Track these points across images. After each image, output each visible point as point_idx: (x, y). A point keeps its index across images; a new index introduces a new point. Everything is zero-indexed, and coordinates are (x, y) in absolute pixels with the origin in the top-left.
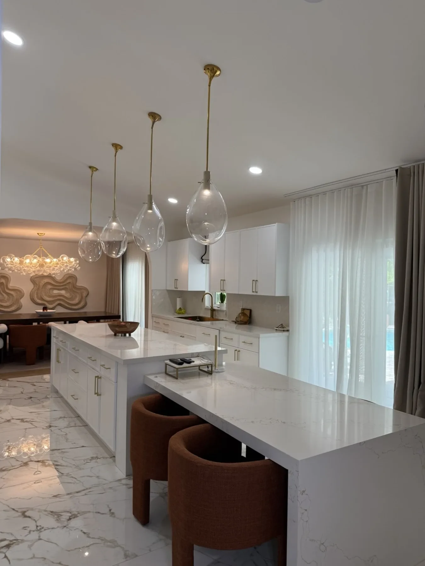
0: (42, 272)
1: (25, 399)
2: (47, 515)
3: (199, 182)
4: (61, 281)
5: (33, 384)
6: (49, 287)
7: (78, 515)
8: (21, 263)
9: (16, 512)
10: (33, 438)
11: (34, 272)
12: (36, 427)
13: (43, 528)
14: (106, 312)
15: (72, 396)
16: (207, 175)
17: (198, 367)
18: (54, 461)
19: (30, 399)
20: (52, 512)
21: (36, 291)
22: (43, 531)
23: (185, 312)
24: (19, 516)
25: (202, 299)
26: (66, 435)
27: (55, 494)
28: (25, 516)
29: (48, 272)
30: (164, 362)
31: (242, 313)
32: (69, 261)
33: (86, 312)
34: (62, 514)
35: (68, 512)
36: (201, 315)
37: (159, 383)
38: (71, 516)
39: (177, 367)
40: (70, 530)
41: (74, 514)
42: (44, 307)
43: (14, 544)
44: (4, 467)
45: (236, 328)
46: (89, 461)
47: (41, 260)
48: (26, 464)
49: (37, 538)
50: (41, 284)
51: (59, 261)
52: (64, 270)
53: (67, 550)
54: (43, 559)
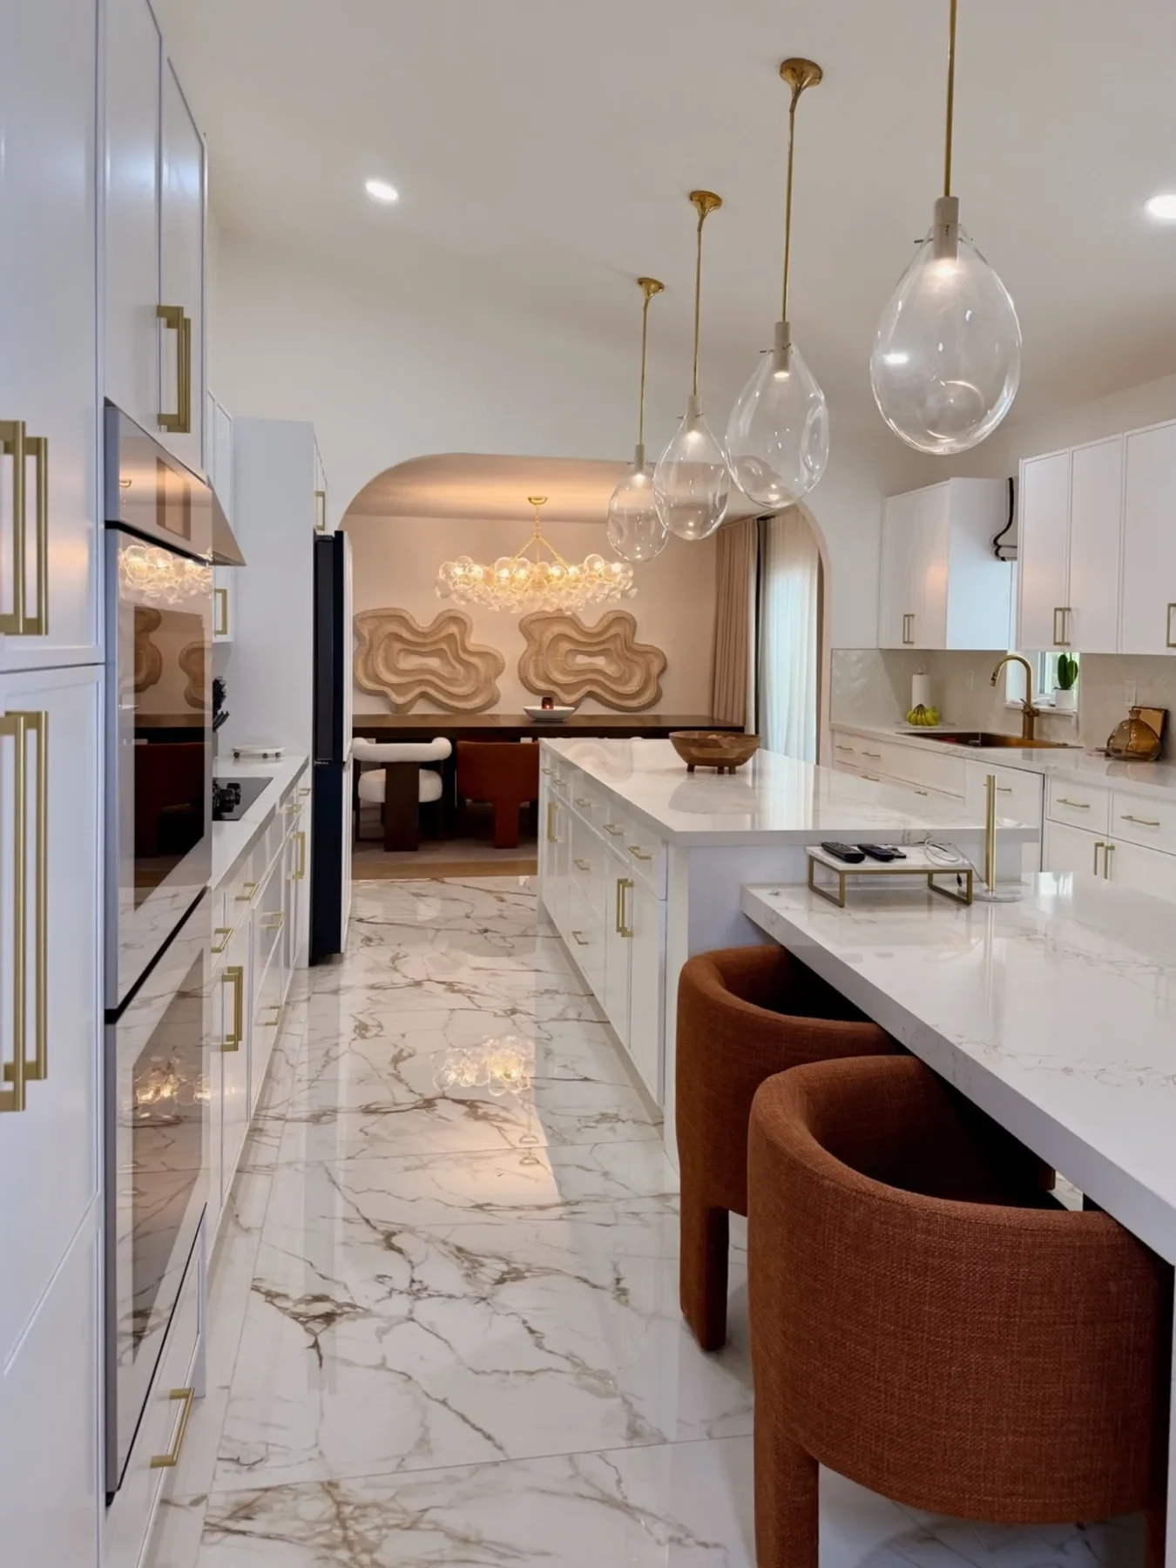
0: (541, 603)
1: (471, 933)
2: (447, 1256)
3: (916, 242)
4: (595, 631)
5: (499, 897)
6: (565, 646)
7: (527, 1274)
8: (488, 578)
9: (371, 1229)
10: (514, 1043)
11: (520, 602)
12: (479, 1008)
13: (426, 1289)
14: (713, 718)
15: (575, 933)
16: (947, 210)
17: (925, 877)
18: (502, 1107)
19: (482, 933)
20: (460, 1250)
21: (533, 658)
22: (425, 1298)
23: (939, 719)
24: (376, 1243)
25: (992, 676)
26: (547, 1039)
27: (481, 1202)
28: (391, 1247)
29: (554, 603)
30: (805, 850)
31: (1131, 721)
32: (608, 571)
33: (658, 717)
34: (486, 1261)
35: (500, 1258)
36: (993, 729)
37: (777, 911)
38: (508, 1273)
39: (840, 869)
40: (495, 1312)
41: (515, 1269)
42: (544, 699)
43: (345, 1316)
44: (375, 1103)
45: (1108, 770)
46: (593, 1124)
47: (536, 569)
48: (429, 1104)
49: (405, 1313)
50: (545, 639)
51: (582, 570)
52: (594, 597)
53: (470, 1369)
54: (405, 1377)
